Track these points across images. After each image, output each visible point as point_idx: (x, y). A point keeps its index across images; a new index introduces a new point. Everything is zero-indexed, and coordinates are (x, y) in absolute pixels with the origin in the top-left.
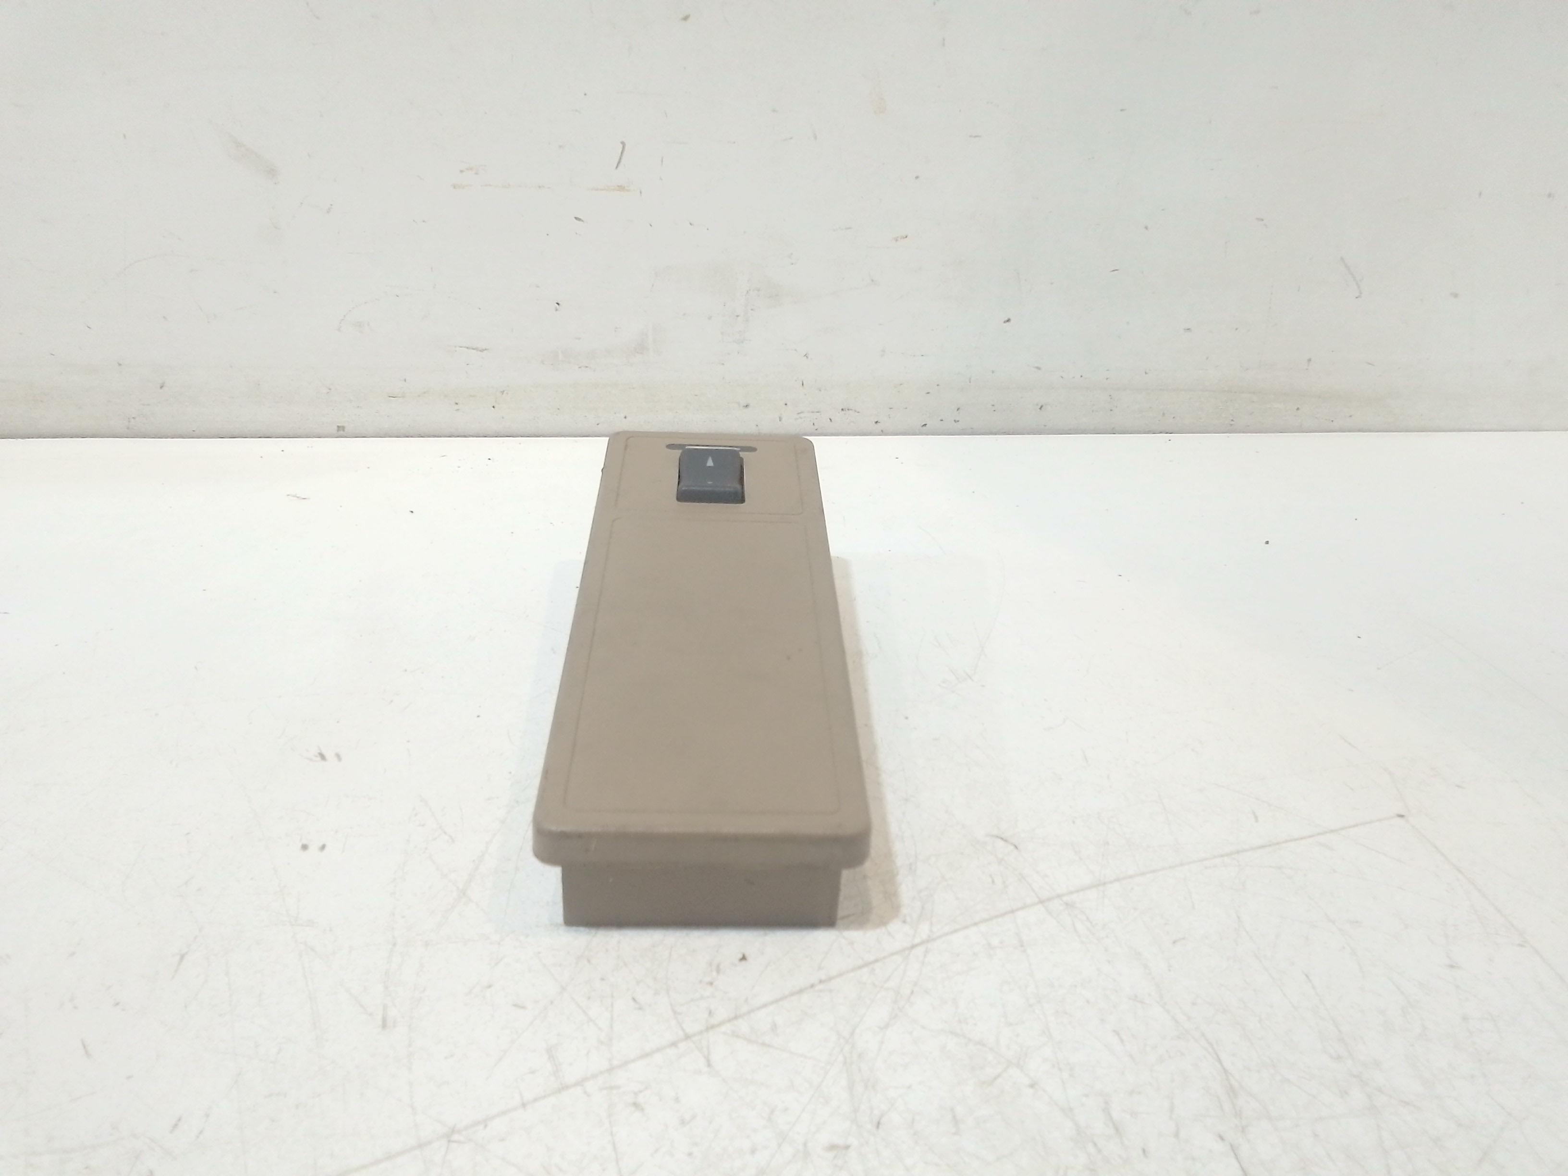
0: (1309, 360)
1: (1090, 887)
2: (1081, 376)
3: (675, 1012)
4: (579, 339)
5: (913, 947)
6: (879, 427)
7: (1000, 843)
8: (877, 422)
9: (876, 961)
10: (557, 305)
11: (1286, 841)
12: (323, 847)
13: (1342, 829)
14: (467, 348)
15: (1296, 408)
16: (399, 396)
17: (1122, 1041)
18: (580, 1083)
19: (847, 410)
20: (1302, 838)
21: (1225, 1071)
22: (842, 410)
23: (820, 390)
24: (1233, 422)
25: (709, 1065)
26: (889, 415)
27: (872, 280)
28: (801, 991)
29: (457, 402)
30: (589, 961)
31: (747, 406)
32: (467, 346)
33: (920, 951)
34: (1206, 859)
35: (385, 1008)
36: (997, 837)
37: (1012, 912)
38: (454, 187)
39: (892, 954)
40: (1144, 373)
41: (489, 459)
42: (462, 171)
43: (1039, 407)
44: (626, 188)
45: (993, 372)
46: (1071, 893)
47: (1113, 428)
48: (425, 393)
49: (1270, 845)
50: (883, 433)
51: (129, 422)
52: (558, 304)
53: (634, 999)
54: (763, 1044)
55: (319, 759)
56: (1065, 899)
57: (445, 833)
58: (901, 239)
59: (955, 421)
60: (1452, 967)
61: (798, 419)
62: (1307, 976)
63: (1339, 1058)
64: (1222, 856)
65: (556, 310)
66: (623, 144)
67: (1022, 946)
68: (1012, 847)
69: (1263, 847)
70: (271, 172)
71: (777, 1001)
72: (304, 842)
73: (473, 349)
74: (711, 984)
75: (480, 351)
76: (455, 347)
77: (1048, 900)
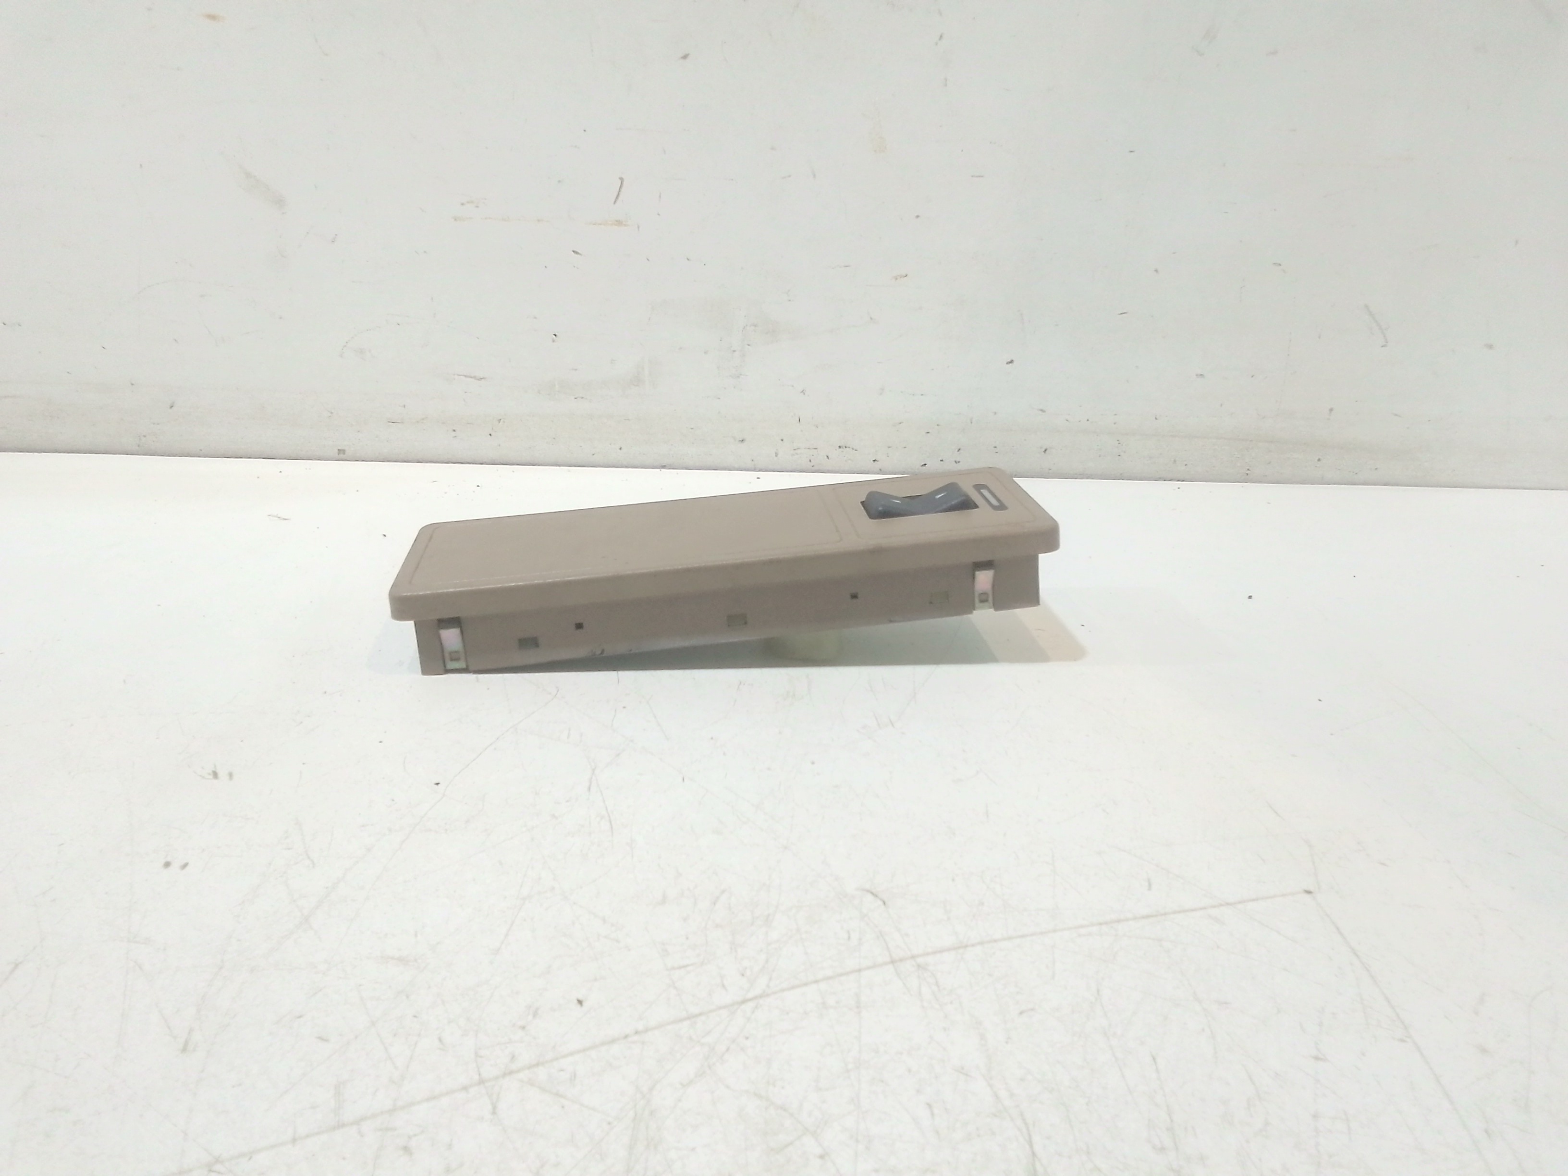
0: (1331, 410)
1: (948, 950)
2: (1088, 420)
3: (477, 1055)
4: (576, 370)
5: (744, 1002)
6: (877, 465)
7: (870, 897)
8: (874, 461)
9: (701, 1014)
10: (554, 337)
11: (1175, 912)
12: (185, 866)
13: (1240, 902)
14: (465, 376)
15: (1317, 458)
16: (398, 421)
17: (933, 1114)
18: (357, 1122)
19: (844, 448)
20: (1192, 910)
21: (1034, 1154)
22: (840, 447)
23: (817, 427)
24: (1249, 471)
25: (494, 1112)
26: (888, 454)
27: (871, 318)
28: (613, 1041)
29: (454, 429)
30: (407, 997)
31: (742, 441)
32: (465, 374)
33: (751, 1004)
34: (1082, 926)
35: (191, 1031)
36: (868, 891)
37: (859, 970)
38: (455, 220)
39: (720, 1008)
40: (1154, 418)
41: (478, 486)
42: (463, 204)
43: (1044, 450)
44: (624, 223)
45: (995, 413)
46: (928, 954)
47: (1121, 474)
48: (423, 419)
49: (1156, 916)
50: (881, 472)
51: (140, 439)
52: (555, 335)
53: (440, 1040)
54: (557, 1094)
55: (211, 777)
56: (920, 960)
57: (309, 858)
58: (901, 277)
59: (956, 462)
60: (1317, 1058)
61: (794, 455)
62: (1154, 1059)
63: (1162, 1149)
64: (1101, 924)
65: (554, 341)
66: (622, 179)
67: (858, 1007)
68: (880, 903)
69: (1147, 917)
70: (280, 202)
71: (584, 1050)
72: (169, 859)
73: (471, 377)
74: (523, 1028)
75: (478, 380)
76: (454, 375)
77: (901, 960)
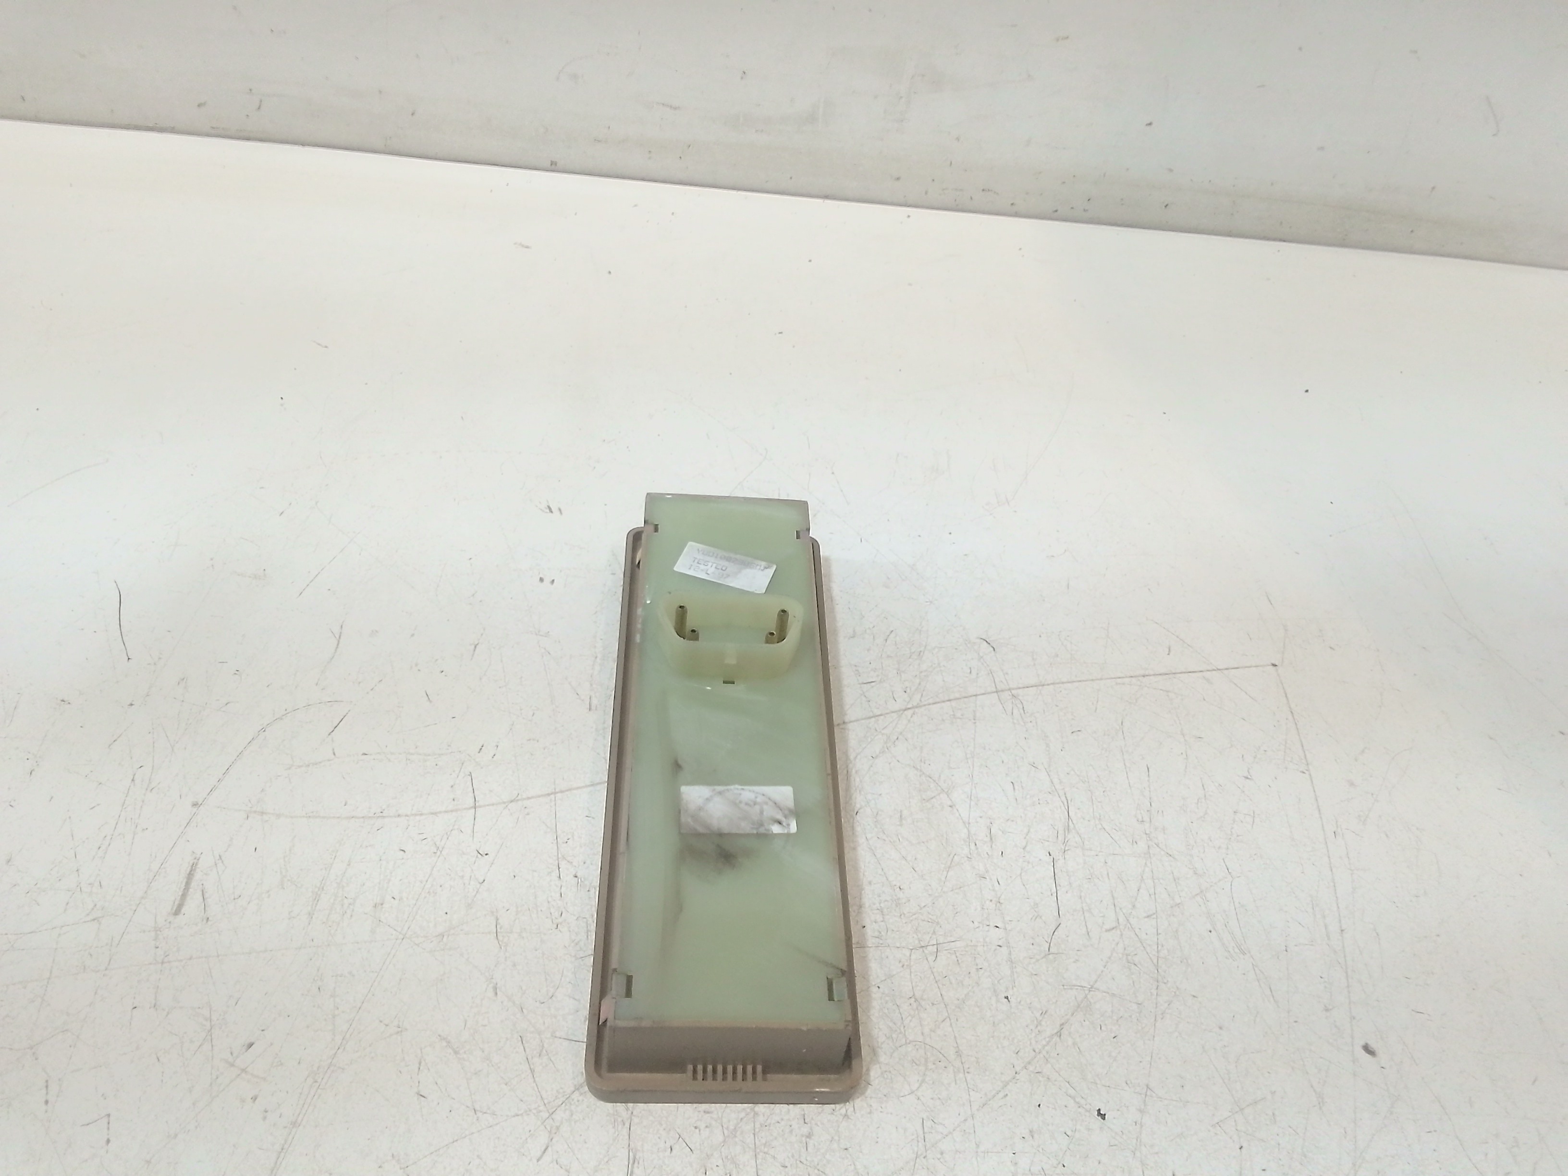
0: (1433, 189)
1: (1032, 687)
2: (1210, 182)
4: (759, 105)
5: (905, 710)
6: (1014, 209)
7: (985, 645)
8: (1012, 205)
9: (881, 715)
10: (743, 74)
11: (1182, 673)
12: (553, 582)
13: (1227, 669)
14: (663, 105)
15: (1411, 230)
16: (603, 141)
19: (987, 191)
20: (1194, 672)
21: (1069, 818)
22: (983, 190)
23: (966, 171)
26: (1025, 199)
27: (1029, 76)
29: (650, 150)
31: (898, 179)
32: (663, 103)
33: (909, 713)
34: (1120, 678)
35: (590, 697)
36: (984, 640)
37: (976, 695)
39: (892, 712)
40: (1270, 184)
43: (1165, 205)
45: (1127, 170)
46: (1019, 688)
47: (1230, 232)
48: (624, 140)
49: (1169, 674)
50: (1017, 215)
55: (548, 511)
56: (1013, 692)
58: (1062, 39)
59: (1084, 210)
60: (1246, 778)
61: (942, 194)
63: (1142, 822)
64: (1132, 677)
65: (742, 78)
67: (974, 719)
68: (992, 649)
69: (1163, 674)
72: (541, 576)
73: (668, 106)
75: (674, 109)
76: (654, 103)
77: (1002, 691)
